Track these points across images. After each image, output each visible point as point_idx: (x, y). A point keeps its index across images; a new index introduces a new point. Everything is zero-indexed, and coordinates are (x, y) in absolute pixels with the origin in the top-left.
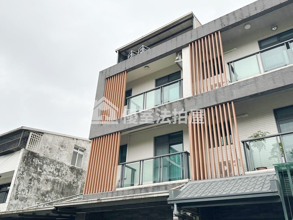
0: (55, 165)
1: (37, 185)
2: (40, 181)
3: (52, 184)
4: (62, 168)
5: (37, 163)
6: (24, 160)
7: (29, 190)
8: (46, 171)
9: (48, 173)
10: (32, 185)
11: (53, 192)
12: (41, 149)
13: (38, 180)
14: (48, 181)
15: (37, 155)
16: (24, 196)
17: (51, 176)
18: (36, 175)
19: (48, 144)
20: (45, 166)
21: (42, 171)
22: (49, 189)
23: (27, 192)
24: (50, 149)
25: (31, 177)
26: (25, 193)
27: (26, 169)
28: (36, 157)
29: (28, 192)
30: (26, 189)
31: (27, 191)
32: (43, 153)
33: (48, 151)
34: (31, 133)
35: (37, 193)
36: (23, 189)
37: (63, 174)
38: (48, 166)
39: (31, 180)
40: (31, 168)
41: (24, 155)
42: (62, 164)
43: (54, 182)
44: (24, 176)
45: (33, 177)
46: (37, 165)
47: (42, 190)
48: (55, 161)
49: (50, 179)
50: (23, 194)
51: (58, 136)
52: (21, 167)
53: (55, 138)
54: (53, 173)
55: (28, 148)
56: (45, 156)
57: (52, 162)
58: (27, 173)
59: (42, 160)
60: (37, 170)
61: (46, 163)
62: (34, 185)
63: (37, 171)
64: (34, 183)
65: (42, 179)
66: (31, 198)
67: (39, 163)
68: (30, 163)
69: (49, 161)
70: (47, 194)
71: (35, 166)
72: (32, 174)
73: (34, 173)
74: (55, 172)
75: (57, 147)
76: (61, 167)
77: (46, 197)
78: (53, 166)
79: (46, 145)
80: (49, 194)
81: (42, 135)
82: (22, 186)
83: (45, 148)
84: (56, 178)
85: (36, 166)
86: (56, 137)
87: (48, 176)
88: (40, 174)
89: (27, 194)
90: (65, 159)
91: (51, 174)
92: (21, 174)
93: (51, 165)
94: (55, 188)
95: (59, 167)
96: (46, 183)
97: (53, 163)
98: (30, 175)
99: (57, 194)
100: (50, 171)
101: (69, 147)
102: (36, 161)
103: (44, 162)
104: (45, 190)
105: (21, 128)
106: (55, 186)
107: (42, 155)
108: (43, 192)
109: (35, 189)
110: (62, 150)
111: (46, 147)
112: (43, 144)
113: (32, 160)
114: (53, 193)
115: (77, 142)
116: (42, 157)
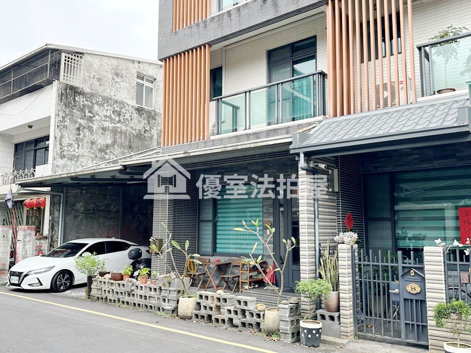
0: (111, 106)
1: (89, 136)
2: (93, 131)
3: (112, 135)
4: (123, 109)
5: (82, 103)
6: (61, 99)
7: (79, 145)
8: (99, 116)
9: (103, 119)
10: (81, 136)
11: (116, 146)
12: (85, 80)
13: (90, 129)
14: (106, 131)
15: (81, 91)
16: (73, 153)
17: (109, 123)
18: (85, 121)
19: (95, 72)
20: (96, 107)
21: (92, 115)
22: (109, 141)
23: (76, 148)
24: (99, 80)
25: (78, 125)
26: (73, 149)
27: (67, 113)
28: (80, 94)
29: (78, 148)
30: (74, 143)
31: (77, 145)
32: (89, 86)
33: (97, 83)
34: (63, 55)
35: (91, 148)
36: (69, 143)
37: (127, 119)
38: (101, 107)
39: (78, 129)
40: (75, 111)
41: (60, 91)
42: (122, 103)
43: (115, 131)
44: (66, 123)
45: (80, 125)
46: (83, 105)
47: (99, 143)
48: (111, 99)
49: (109, 126)
50: (72, 151)
51: (107, 58)
52: (59, 111)
53: (102, 61)
54: (110, 117)
55: (64, 79)
56: (92, 91)
57: (107, 100)
58: (70, 120)
59: (89, 98)
60: (85, 113)
61: (97, 102)
62: (84, 136)
63: (85, 116)
64: (85, 134)
65: (95, 127)
66: (85, 156)
67: (86, 102)
68: (71, 103)
69: (101, 100)
70: (107, 149)
71: (80, 107)
72: (79, 120)
73: (81, 119)
74: (113, 116)
75: (109, 76)
76: (121, 108)
77: (106, 154)
78: (109, 107)
79: (91, 73)
80: (110, 149)
81: (81, 57)
82: (67, 139)
83: (90, 78)
84: (117, 125)
85: (82, 107)
86: (105, 60)
87: (103, 122)
88: (90, 119)
89: (77, 150)
90: (126, 95)
91: (108, 119)
92: (62, 120)
93: (105, 105)
94: (118, 140)
95: (118, 108)
96: (102, 133)
97: (108, 102)
98: (76, 122)
99: (122, 148)
100: (106, 114)
101: (127, 75)
102: (80, 99)
103: (94, 101)
104: (103, 143)
105: (46, 46)
106: (116, 136)
107: (87, 90)
108: (101, 147)
109: (87, 142)
110: (118, 80)
111: (92, 76)
112: (86, 72)
113: (74, 99)
114: (116, 148)
115: (139, 67)
116: (88, 94)
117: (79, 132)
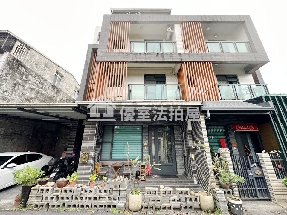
0: (39, 79)
1: (21, 90)
2: (25, 88)
3: (36, 93)
4: (46, 83)
5: (22, 71)
6: (8, 64)
8: (31, 81)
9: (33, 84)
10: (16, 89)
11: (36, 100)
12: (28, 61)
14: (33, 90)
15: (23, 65)
16: (7, 96)
17: (36, 87)
18: (22, 81)
19: (35, 60)
20: (30, 77)
21: (27, 80)
22: (33, 96)
24: (36, 64)
25: (16, 82)
26: (7, 94)
27: (10, 72)
29: (11, 94)
30: (9, 91)
32: (30, 65)
33: (35, 66)
34: (17, 43)
35: (21, 97)
36: (6, 90)
37: (46, 88)
38: (34, 78)
40: (16, 74)
41: (9, 59)
42: (46, 80)
43: (38, 92)
44: (7, 78)
45: (18, 82)
46: (23, 73)
47: (27, 96)
48: (40, 76)
49: (35, 89)
51: (44, 57)
52: (4, 69)
53: (41, 57)
54: (37, 84)
55: (14, 54)
56: (31, 68)
57: (38, 76)
58: (11, 77)
59: (28, 70)
60: (22, 77)
61: (32, 74)
62: (18, 89)
63: (22, 79)
65: (27, 86)
66: (15, 100)
67: (25, 72)
68: (15, 69)
69: (35, 74)
70: (31, 100)
71: (20, 73)
72: (17, 79)
73: (19, 79)
74: (39, 84)
75: (43, 65)
76: (44, 82)
77: (30, 102)
79: (32, 59)
80: (33, 100)
81: (29, 50)
82: (5, 87)
83: (31, 61)
84: (40, 89)
87: (33, 86)
88: (25, 81)
90: (48, 76)
92: (5, 75)
93: (36, 78)
94: (38, 97)
96: (30, 91)
98: (15, 80)
99: (40, 102)
100: (35, 82)
101: (52, 69)
103: (30, 73)
104: (29, 96)
105: (7, 31)
106: (38, 95)
107: (28, 66)
108: (27, 98)
109: (19, 93)
110: (46, 69)
111: (33, 61)
112: (29, 57)
113: (18, 68)
115: (58, 68)
116: (28, 68)
117: (15, 85)
